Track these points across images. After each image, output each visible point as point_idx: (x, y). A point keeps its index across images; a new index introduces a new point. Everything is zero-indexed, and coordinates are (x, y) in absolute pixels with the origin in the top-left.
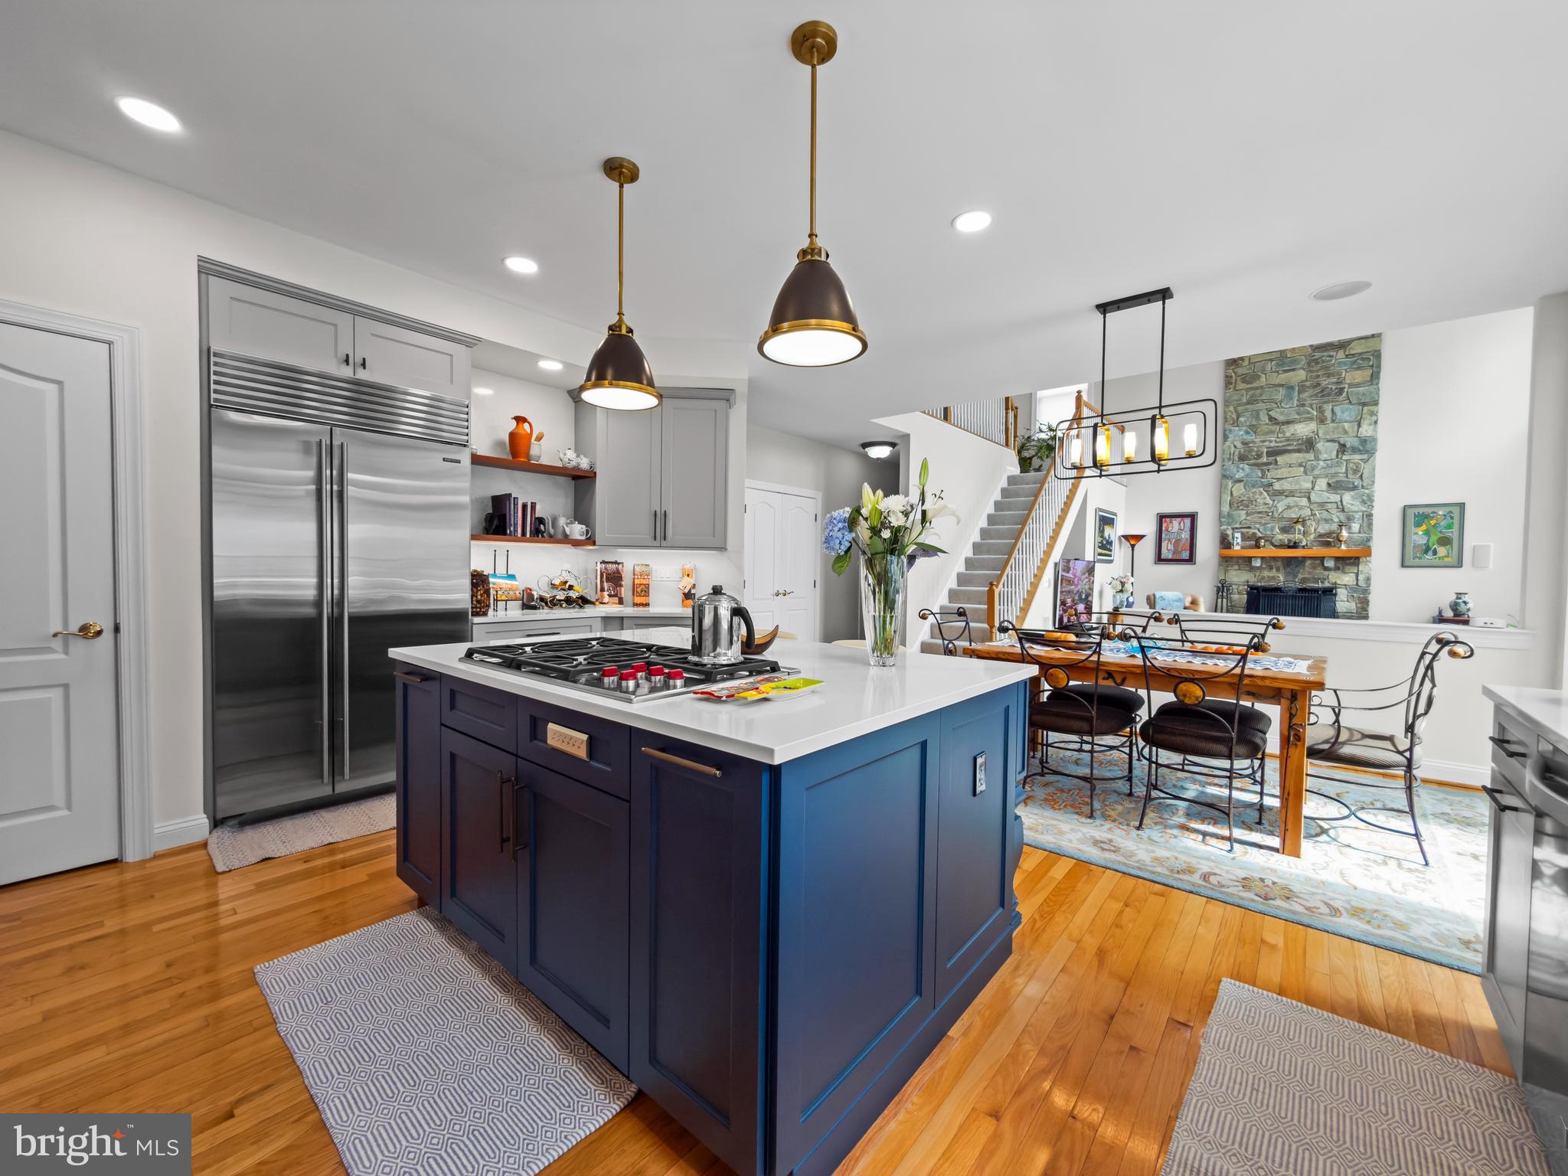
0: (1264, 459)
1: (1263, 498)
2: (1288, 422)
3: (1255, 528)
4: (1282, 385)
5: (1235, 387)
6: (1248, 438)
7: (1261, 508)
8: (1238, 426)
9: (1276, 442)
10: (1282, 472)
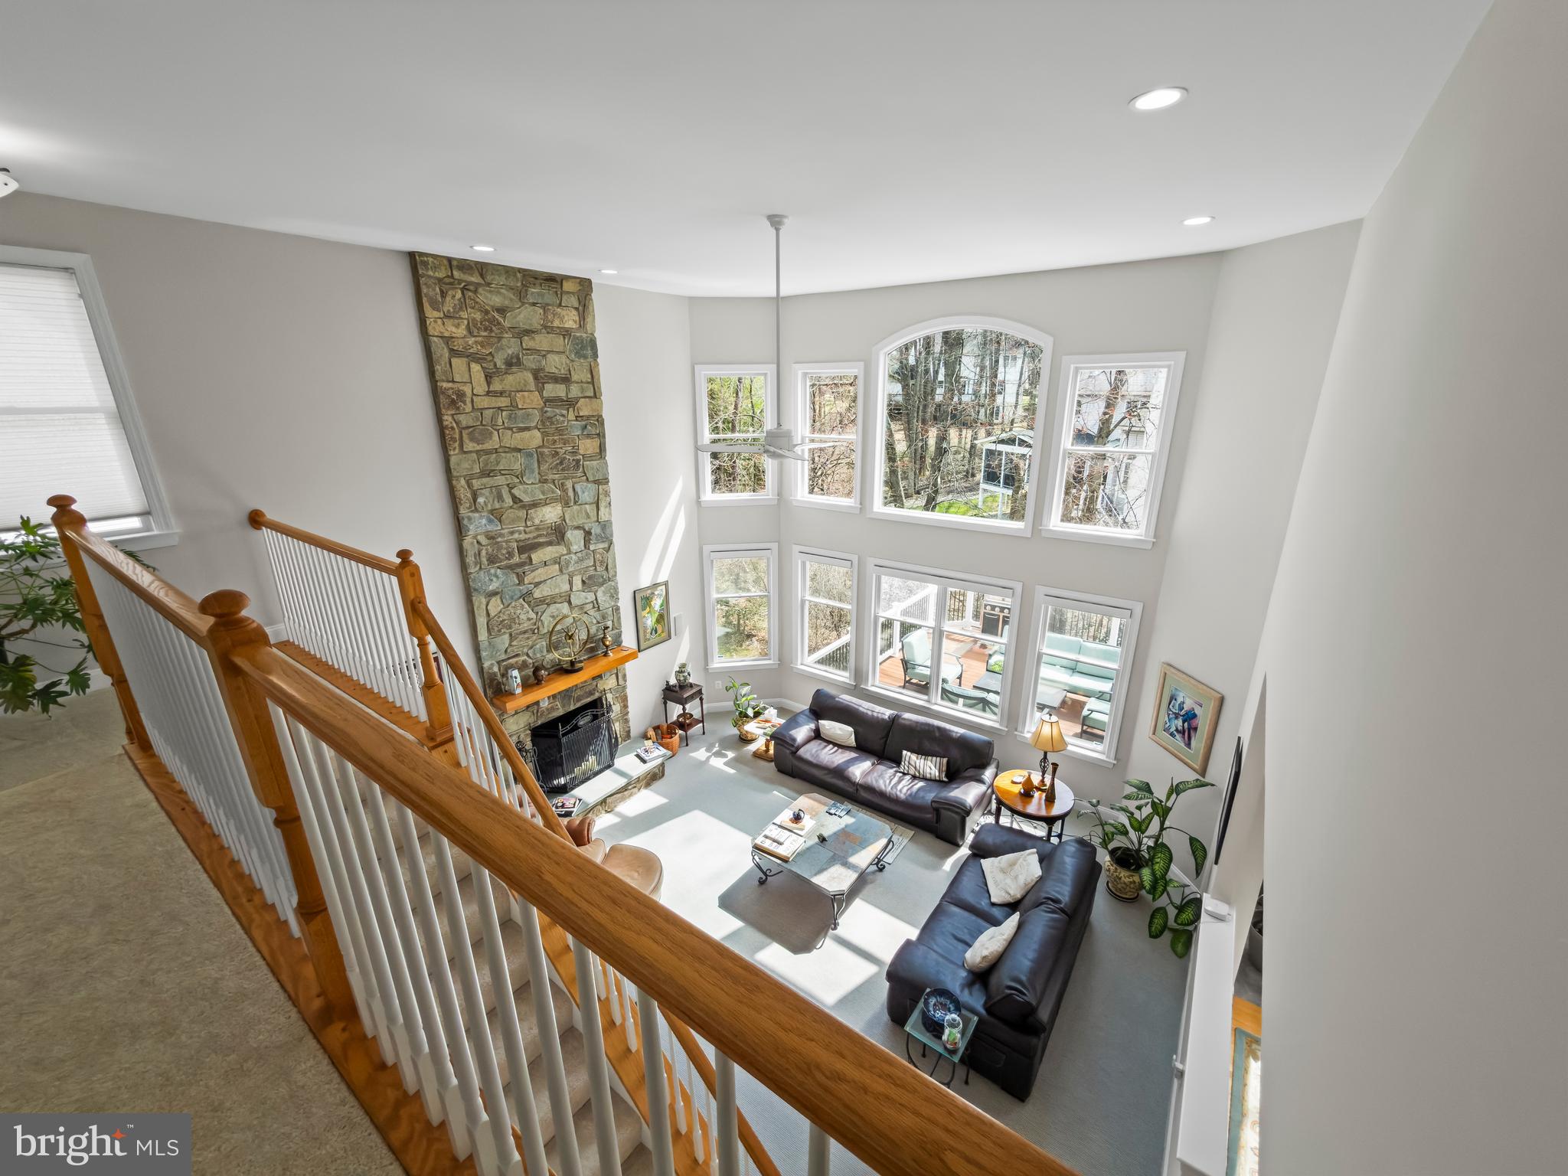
0: (516, 559)
1: (525, 615)
2: (535, 505)
3: (523, 654)
4: (519, 450)
5: (461, 446)
6: (489, 528)
7: (526, 626)
8: (476, 510)
9: (526, 533)
10: (540, 574)
